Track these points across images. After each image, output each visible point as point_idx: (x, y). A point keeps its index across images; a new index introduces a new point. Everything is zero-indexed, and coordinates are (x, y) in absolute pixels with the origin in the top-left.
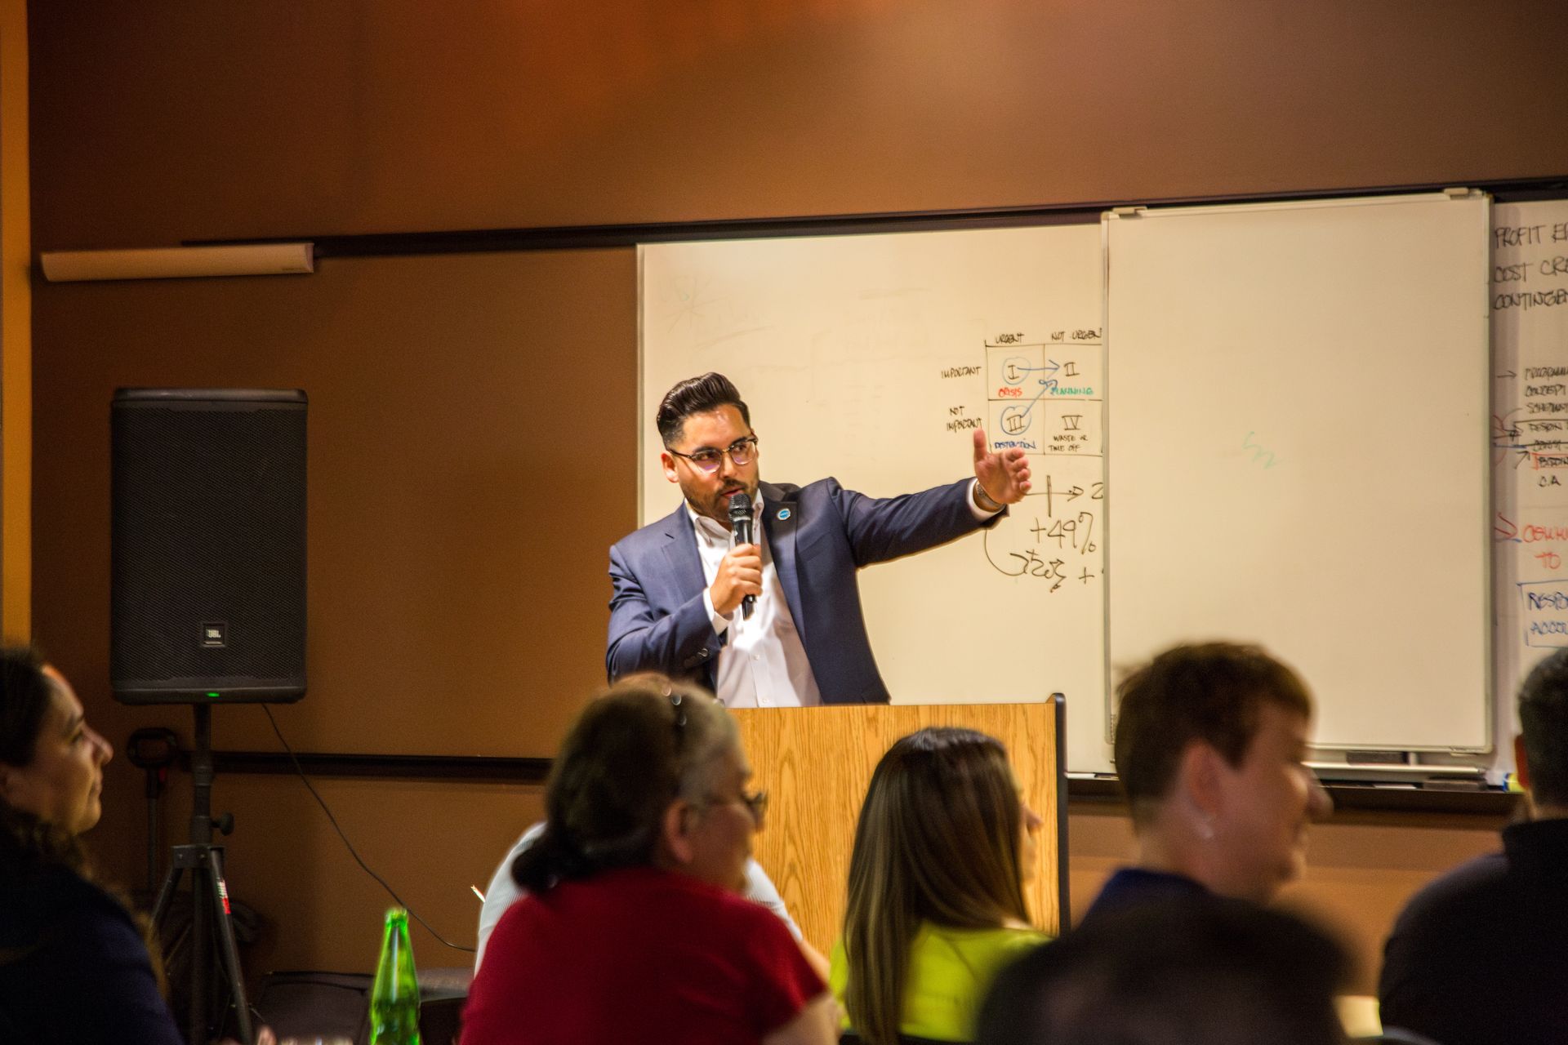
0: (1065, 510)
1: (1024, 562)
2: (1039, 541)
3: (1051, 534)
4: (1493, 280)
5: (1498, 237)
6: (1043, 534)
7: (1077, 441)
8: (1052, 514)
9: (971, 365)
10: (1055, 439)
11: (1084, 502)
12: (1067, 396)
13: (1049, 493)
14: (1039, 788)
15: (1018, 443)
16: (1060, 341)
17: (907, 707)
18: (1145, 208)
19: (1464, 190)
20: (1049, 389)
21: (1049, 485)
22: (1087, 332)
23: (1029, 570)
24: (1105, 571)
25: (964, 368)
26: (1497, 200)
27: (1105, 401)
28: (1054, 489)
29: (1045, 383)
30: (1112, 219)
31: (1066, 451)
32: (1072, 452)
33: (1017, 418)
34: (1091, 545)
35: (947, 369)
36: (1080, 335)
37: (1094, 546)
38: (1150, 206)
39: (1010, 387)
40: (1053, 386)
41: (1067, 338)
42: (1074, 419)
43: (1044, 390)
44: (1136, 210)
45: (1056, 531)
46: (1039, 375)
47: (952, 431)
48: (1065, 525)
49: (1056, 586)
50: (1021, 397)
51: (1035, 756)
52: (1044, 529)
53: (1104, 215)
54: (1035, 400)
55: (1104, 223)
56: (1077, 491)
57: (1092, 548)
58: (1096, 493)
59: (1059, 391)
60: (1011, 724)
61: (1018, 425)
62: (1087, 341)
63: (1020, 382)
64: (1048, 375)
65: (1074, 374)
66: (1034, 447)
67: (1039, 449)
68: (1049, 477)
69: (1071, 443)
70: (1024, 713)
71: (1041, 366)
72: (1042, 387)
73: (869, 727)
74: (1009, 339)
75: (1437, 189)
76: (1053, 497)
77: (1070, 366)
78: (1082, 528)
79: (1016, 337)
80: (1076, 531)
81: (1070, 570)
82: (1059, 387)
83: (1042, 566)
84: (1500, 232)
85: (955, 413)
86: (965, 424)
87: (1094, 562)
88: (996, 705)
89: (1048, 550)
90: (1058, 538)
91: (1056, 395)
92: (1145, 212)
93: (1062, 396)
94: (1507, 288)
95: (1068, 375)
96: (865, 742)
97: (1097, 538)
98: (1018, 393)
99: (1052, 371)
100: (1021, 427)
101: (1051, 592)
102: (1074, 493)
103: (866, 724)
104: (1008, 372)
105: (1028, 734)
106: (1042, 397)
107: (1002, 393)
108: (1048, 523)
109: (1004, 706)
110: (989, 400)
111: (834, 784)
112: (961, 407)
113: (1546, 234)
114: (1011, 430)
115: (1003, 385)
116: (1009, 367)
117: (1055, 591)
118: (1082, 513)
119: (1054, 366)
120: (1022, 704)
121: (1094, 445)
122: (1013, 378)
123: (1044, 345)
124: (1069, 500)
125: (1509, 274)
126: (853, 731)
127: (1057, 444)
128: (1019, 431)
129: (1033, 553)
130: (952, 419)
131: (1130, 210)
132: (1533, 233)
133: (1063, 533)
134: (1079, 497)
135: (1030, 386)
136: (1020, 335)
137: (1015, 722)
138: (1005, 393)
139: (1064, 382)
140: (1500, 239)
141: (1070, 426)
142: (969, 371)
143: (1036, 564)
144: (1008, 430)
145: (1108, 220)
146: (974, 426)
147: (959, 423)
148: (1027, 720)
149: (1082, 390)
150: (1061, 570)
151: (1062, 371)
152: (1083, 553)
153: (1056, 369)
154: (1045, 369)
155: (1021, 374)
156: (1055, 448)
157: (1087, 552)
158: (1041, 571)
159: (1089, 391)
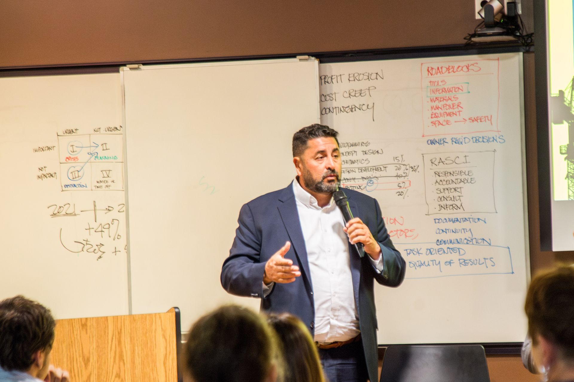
0: (104, 218)
1: (83, 245)
2: (90, 235)
3: (96, 231)
4: (321, 101)
5: (323, 79)
6: (92, 231)
7: (110, 183)
8: (97, 221)
9: (49, 146)
10: (98, 182)
11: (114, 214)
12: (103, 160)
13: (95, 210)
14: (168, 356)
15: (77, 185)
16: (99, 132)
17: (102, 318)
18: (142, 65)
19: (307, 57)
20: (94, 157)
21: (95, 206)
22: (113, 128)
23: (85, 249)
24: (127, 248)
25: (46, 147)
26: (321, 62)
27: (124, 162)
28: (97, 208)
29: (91, 154)
30: (125, 70)
31: (103, 188)
32: (107, 189)
33: (76, 172)
34: (118, 235)
35: (37, 148)
36: (109, 129)
37: (120, 236)
38: (144, 64)
39: (72, 156)
40: (96, 155)
41: (102, 131)
42: (108, 172)
43: (91, 158)
44: (139, 66)
45: (100, 229)
46: (88, 150)
47: (40, 179)
48: (104, 226)
49: (100, 257)
50: (78, 161)
51: (166, 340)
52: (93, 228)
53: (121, 68)
54: (86, 163)
55: (121, 72)
56: (110, 209)
57: (119, 237)
58: (120, 210)
59: (99, 158)
60: (154, 324)
61: (77, 176)
62: (113, 132)
63: (78, 154)
64: (93, 150)
65: (107, 149)
66: (86, 187)
67: (89, 187)
68: (95, 202)
69: (106, 184)
70: (160, 317)
71: (89, 145)
72: (89, 156)
73: (82, 329)
74: (71, 132)
75: (293, 56)
76: (97, 212)
77: (104, 145)
78: (113, 228)
79: (74, 131)
80: (110, 229)
81: (108, 248)
82: (99, 156)
83: (92, 247)
84: (323, 77)
85: (41, 170)
86: (48, 176)
87: (121, 244)
88: (146, 314)
89: (95, 239)
90: (101, 232)
91: (97, 160)
92: (142, 67)
93: (101, 160)
94: (328, 104)
95: (103, 150)
96: (80, 337)
97: (122, 231)
98: (76, 159)
99: (96, 148)
100: (79, 176)
101: (97, 260)
102: (109, 209)
103: (81, 328)
104: (71, 149)
105: (162, 329)
106: (89, 161)
107: (67, 160)
108: (95, 225)
109: (150, 315)
110: (60, 163)
111: (65, 360)
112: (45, 167)
113: (345, 78)
114: (73, 179)
115: (68, 156)
116: (71, 146)
117: (99, 259)
118: (113, 220)
119: (96, 145)
120: (159, 313)
121: (119, 185)
122: (73, 152)
123: (90, 134)
124: (106, 213)
125: (328, 98)
126: (74, 331)
127: (98, 185)
128: (77, 179)
129: (87, 241)
130: (40, 173)
131: (136, 66)
132: (339, 78)
133: (103, 230)
134: (111, 212)
135: (83, 156)
136: (76, 130)
137: (156, 323)
138: (69, 159)
139: (101, 154)
140: (323, 81)
141: (106, 175)
142: (49, 148)
143: (89, 246)
144: (71, 178)
145: (124, 71)
146: (52, 176)
147: (44, 175)
148: (161, 322)
149: (111, 158)
150: (102, 249)
151: (100, 147)
152: (114, 240)
153: (97, 147)
154: (90, 147)
155: (78, 149)
156: (98, 187)
157: (116, 239)
158: (92, 250)
159: (115, 158)
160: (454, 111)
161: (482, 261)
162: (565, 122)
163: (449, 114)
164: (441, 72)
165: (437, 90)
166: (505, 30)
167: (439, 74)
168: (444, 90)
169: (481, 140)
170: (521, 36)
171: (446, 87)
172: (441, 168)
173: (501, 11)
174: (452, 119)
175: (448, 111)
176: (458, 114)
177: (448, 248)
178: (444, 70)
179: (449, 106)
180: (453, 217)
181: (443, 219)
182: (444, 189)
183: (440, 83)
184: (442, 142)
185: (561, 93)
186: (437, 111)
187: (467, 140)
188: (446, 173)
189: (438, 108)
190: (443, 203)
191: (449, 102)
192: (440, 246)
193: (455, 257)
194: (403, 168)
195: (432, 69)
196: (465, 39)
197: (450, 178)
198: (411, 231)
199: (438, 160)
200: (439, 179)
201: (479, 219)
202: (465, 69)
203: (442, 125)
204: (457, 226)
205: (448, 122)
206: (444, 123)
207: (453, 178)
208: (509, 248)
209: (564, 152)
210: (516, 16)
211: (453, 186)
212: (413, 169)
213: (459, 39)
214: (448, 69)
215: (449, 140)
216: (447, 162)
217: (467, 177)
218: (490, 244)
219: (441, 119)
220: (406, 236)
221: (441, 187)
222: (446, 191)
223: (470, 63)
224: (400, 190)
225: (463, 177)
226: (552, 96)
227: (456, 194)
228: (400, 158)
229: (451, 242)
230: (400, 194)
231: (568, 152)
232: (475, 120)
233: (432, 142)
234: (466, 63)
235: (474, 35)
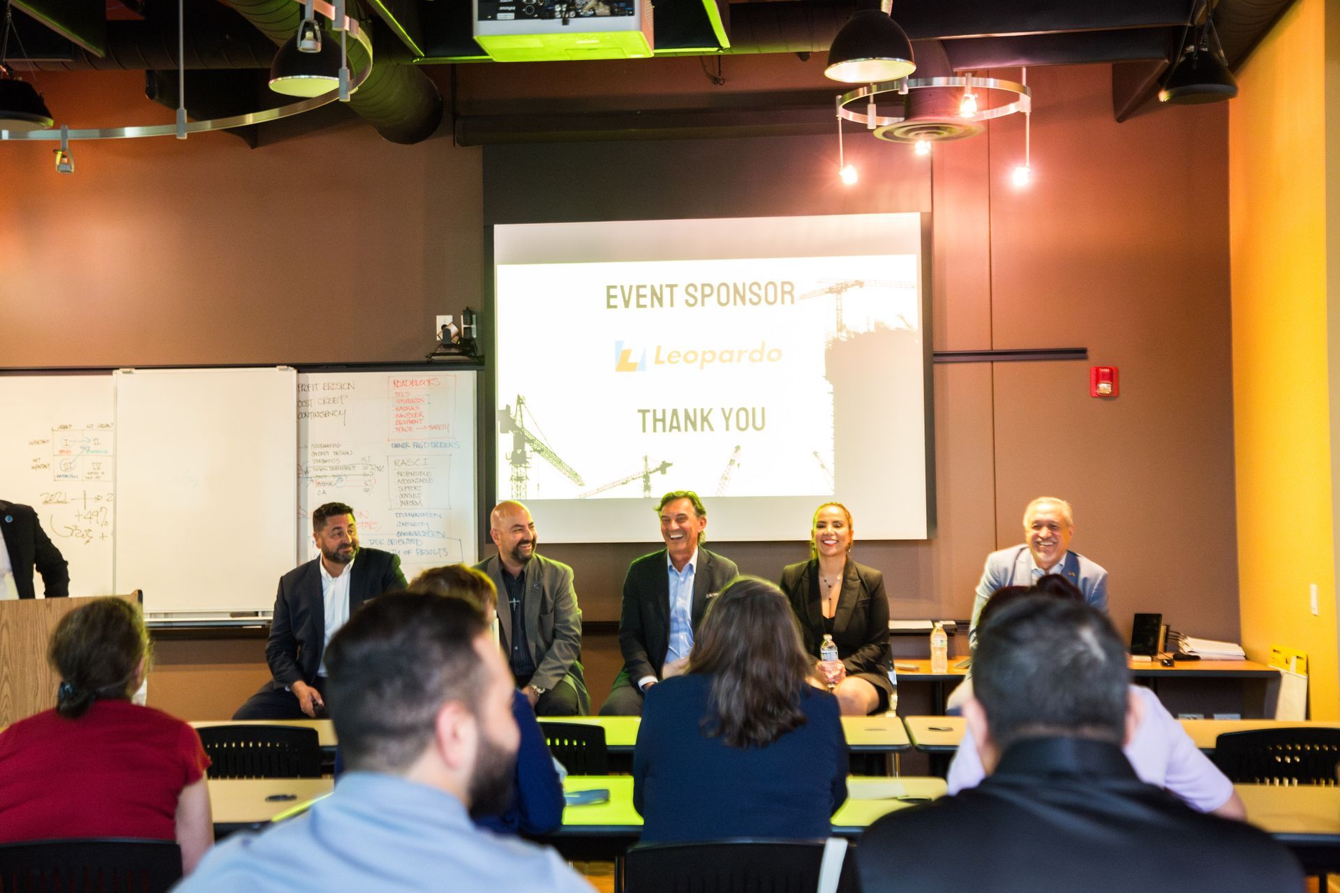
0: (93, 506)
1: (71, 531)
2: (79, 521)
3: (85, 518)
4: (298, 406)
5: (300, 388)
6: (82, 518)
7: (100, 475)
8: (86, 509)
9: (44, 439)
10: (88, 473)
11: (102, 503)
12: (94, 454)
13: (85, 499)
15: (69, 476)
16: (91, 429)
19: (286, 367)
20: (86, 451)
21: (85, 495)
22: (105, 425)
23: (74, 534)
24: (114, 534)
25: (41, 441)
26: (299, 372)
27: (114, 456)
28: (87, 496)
29: (83, 448)
30: (118, 374)
31: (94, 479)
32: (97, 480)
33: (69, 465)
34: (106, 522)
35: (32, 441)
36: (101, 426)
38: (136, 369)
39: (65, 450)
40: (88, 449)
41: (94, 427)
42: (98, 465)
43: (83, 451)
44: (131, 370)
45: (89, 516)
46: (80, 444)
47: (34, 470)
48: (92, 514)
49: (88, 542)
50: (71, 454)
52: (82, 515)
53: (114, 372)
54: (78, 456)
55: (114, 375)
57: (106, 524)
58: (108, 499)
59: (91, 452)
61: (69, 467)
62: (105, 429)
63: (71, 447)
64: (85, 444)
65: (98, 444)
66: (77, 478)
67: (80, 478)
68: (85, 491)
71: (82, 440)
72: (81, 450)
74: (65, 427)
75: (274, 366)
76: (87, 501)
77: (96, 440)
78: (101, 515)
79: (68, 427)
80: (98, 516)
81: (96, 534)
82: (91, 450)
83: (81, 532)
84: (300, 386)
85: (35, 461)
86: (41, 467)
87: (108, 530)
89: (84, 525)
90: (89, 519)
91: (89, 454)
92: (134, 370)
93: (92, 454)
94: (302, 410)
95: (95, 445)
97: (110, 518)
98: (69, 453)
99: (87, 442)
100: (71, 468)
101: (86, 544)
102: (98, 499)
104: (64, 443)
106: (81, 454)
107: (61, 452)
108: (84, 513)
110: (54, 456)
112: (39, 459)
113: (320, 387)
114: (66, 470)
115: (61, 449)
116: (65, 440)
118: (101, 508)
119: (88, 440)
121: (109, 476)
122: (67, 446)
123: (83, 430)
124: (95, 502)
125: (304, 404)
127: (89, 476)
128: (69, 470)
129: (76, 526)
130: (34, 464)
131: (128, 370)
132: (315, 386)
133: (92, 517)
134: (100, 501)
135: (76, 450)
136: (70, 426)
139: (93, 448)
140: (300, 389)
141: (96, 467)
142: (44, 442)
143: (77, 532)
144: (63, 469)
145: (116, 374)
146: (46, 467)
147: (38, 466)
149: (102, 452)
150: (90, 534)
151: (92, 442)
152: (102, 526)
155: (71, 443)
156: (88, 478)
157: (104, 526)
158: (80, 535)
159: (106, 452)
160: (416, 419)
161: (437, 551)
162: (510, 432)
163: (412, 422)
164: (406, 385)
165: (402, 401)
166: (461, 351)
167: (404, 387)
168: (408, 401)
169: (439, 445)
170: (476, 357)
171: (410, 398)
172: (403, 469)
173: (458, 334)
174: (414, 426)
175: (411, 419)
176: (419, 422)
177: (408, 539)
178: (408, 383)
179: (412, 415)
180: (413, 512)
181: (403, 513)
182: (405, 488)
183: (404, 394)
184: (405, 446)
185: (508, 407)
186: (401, 419)
187: (426, 444)
188: (407, 474)
189: (402, 416)
190: (404, 500)
191: (412, 412)
192: (400, 538)
193: (412, 547)
194: (370, 467)
195: (398, 381)
196: (427, 357)
197: (411, 477)
198: (375, 523)
199: (401, 462)
200: (401, 478)
201: (435, 514)
202: (426, 383)
203: (405, 431)
204: (416, 520)
205: (410, 429)
206: (408, 430)
207: (414, 478)
208: (460, 540)
209: (509, 458)
210: (472, 339)
211: (414, 484)
212: (379, 469)
213: (420, 356)
214: (412, 383)
215: (411, 444)
216: (408, 463)
217: (426, 477)
218: (444, 536)
219: (405, 426)
220: (370, 528)
221: (403, 486)
222: (407, 489)
223: (431, 378)
224: (367, 487)
225: (422, 477)
227: (416, 492)
228: (367, 459)
229: (410, 534)
230: (367, 491)
231: (512, 458)
232: (432, 428)
233: (396, 446)
234: (427, 378)
235: (434, 354)
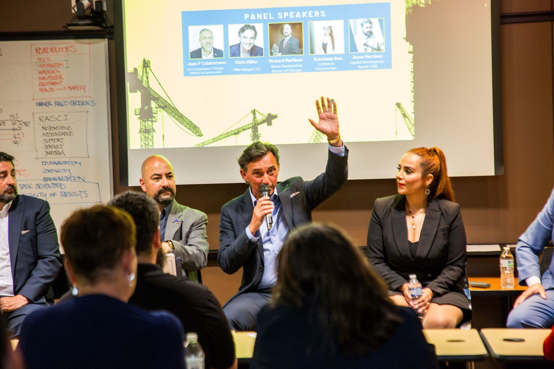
160: (57, 81)
161: (78, 193)
162: (138, 91)
163: (53, 84)
164: (47, 52)
165: (44, 65)
166: (93, 22)
167: (45, 53)
168: (49, 65)
169: (77, 103)
170: (107, 27)
171: (50, 63)
172: (47, 124)
173: (90, 7)
174: (55, 87)
175: (52, 81)
176: (59, 83)
177: (53, 184)
178: (49, 50)
179: (53, 77)
180: (56, 160)
181: (49, 162)
182: (49, 140)
183: (46, 60)
184: (48, 104)
185: (136, 70)
186: (44, 81)
187: (67, 103)
188: (51, 128)
189: (44, 78)
190: (49, 150)
191: (53, 75)
192: (47, 182)
193: (57, 190)
194: (18, 123)
195: (40, 49)
196: (64, 27)
197: (54, 131)
198: (24, 171)
199: (45, 118)
200: (45, 132)
201: (76, 162)
202: (65, 50)
203: (48, 91)
204: (59, 167)
205: (52, 90)
206: (49, 90)
207: (57, 131)
208: (98, 184)
209: (137, 113)
210: (103, 11)
211: (57, 137)
212: (26, 124)
213: (60, 28)
214: (52, 50)
215: (53, 103)
216: (51, 119)
217: (67, 131)
218: (84, 181)
219: (47, 87)
220: (20, 175)
221: (47, 138)
222: (51, 141)
223: (68, 45)
224: (16, 140)
225: (64, 130)
226: (128, 72)
227: (59, 143)
228: (15, 116)
229: (55, 179)
230: (16, 143)
231: (140, 114)
232: (72, 88)
233: (40, 104)
234: (65, 46)
235: (70, 25)
